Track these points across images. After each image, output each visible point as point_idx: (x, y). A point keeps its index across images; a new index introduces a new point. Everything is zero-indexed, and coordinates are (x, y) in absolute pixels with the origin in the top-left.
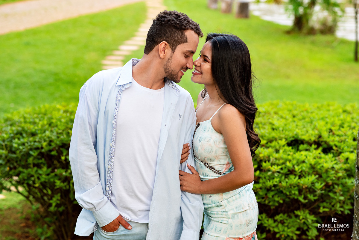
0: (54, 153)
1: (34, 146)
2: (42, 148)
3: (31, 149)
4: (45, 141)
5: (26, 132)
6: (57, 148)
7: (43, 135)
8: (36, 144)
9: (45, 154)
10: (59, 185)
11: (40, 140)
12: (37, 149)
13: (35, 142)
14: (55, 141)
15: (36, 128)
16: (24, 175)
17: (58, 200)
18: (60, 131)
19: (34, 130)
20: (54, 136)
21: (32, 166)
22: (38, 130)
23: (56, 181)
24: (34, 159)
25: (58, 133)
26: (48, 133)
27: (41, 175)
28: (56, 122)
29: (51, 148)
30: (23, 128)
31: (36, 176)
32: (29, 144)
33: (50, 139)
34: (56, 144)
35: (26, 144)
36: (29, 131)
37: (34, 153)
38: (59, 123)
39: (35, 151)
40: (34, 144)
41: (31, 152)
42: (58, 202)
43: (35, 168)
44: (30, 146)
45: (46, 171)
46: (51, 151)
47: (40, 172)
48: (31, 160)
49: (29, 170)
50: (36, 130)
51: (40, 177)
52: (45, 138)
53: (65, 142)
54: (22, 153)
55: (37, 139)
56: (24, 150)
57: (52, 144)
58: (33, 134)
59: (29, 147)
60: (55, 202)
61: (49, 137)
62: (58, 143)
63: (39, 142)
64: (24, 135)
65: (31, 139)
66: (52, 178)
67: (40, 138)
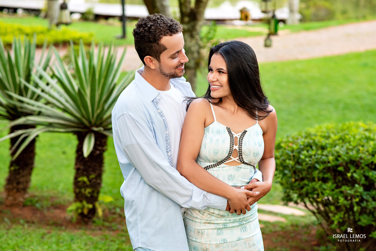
0: (341, 169)
1: (321, 160)
2: (329, 162)
3: (317, 162)
4: (333, 155)
5: (316, 145)
6: (344, 164)
7: (333, 149)
8: (324, 158)
9: (332, 168)
10: (342, 203)
11: (328, 154)
12: (324, 163)
13: (323, 155)
14: (343, 157)
15: (327, 142)
16: (308, 188)
17: (340, 218)
18: (351, 147)
19: (324, 144)
20: (342, 151)
21: (316, 179)
22: (329, 144)
23: (340, 198)
24: (319, 173)
25: (348, 149)
26: (337, 148)
27: (325, 190)
28: (350, 138)
29: (338, 163)
30: (314, 141)
31: (320, 191)
32: (317, 156)
33: (339, 154)
34: (344, 160)
35: (313, 157)
36: (319, 144)
37: (320, 166)
38: (352, 139)
39: (321, 165)
40: (321, 158)
41: (317, 166)
42: (341, 220)
43: (320, 182)
44: (317, 159)
45: (331, 187)
46: (337, 166)
47: (324, 186)
48: (316, 174)
49: (314, 183)
50: (326, 144)
51: (324, 192)
52: (334, 152)
53: (353, 159)
54: (308, 166)
55: (325, 153)
56: (310, 162)
57: (340, 159)
58: (323, 148)
59: (315, 160)
60: (337, 219)
61: (337, 152)
62: (346, 158)
63: (327, 156)
64: (314, 148)
65: (320, 152)
66: (336, 194)
67: (329, 152)
